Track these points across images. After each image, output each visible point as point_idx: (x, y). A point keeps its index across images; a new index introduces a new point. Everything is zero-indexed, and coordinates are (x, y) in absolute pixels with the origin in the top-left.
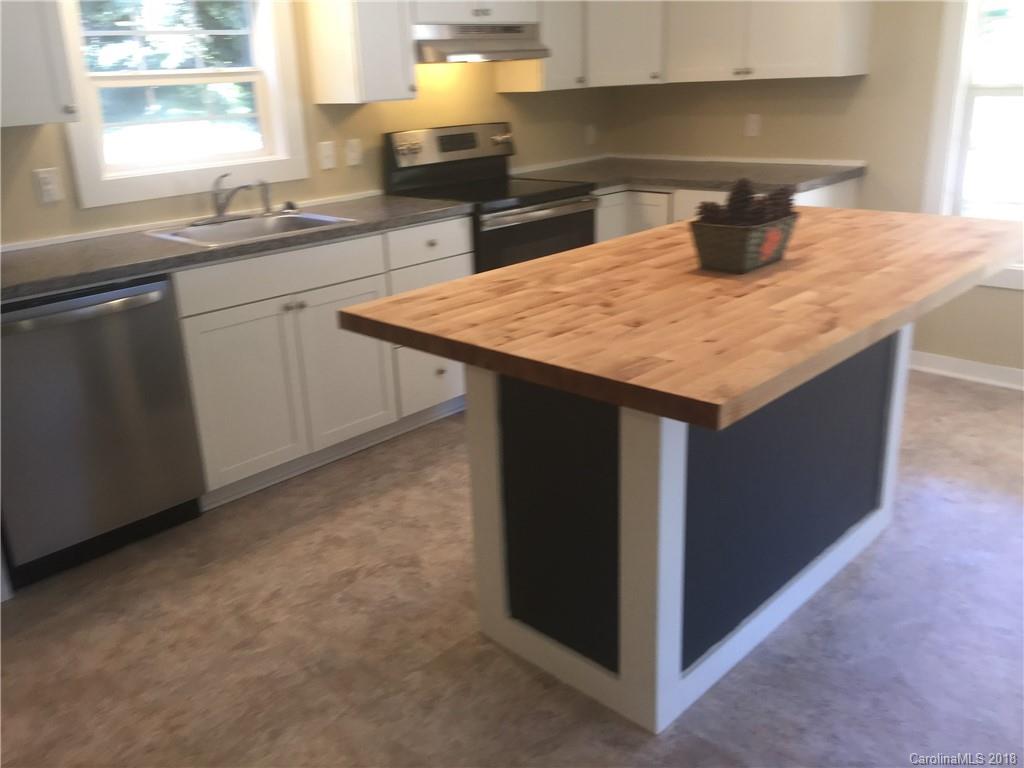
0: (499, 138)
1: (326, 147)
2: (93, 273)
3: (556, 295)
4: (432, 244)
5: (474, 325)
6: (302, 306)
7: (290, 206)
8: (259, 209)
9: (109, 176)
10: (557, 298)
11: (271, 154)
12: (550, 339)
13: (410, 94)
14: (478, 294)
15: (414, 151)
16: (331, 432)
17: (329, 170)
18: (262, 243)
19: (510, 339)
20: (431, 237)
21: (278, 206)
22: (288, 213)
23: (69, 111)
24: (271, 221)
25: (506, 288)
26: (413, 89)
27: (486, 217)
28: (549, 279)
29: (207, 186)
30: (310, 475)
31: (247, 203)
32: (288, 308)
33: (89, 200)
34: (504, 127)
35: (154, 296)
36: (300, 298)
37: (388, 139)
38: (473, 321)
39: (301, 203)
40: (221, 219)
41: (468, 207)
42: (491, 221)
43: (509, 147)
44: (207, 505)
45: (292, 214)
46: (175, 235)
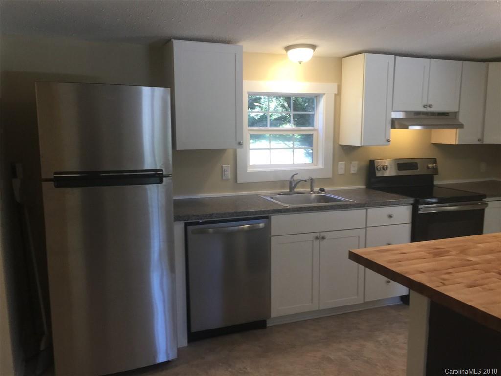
0: (430, 166)
1: (342, 165)
2: (240, 213)
3: (470, 263)
4: (390, 217)
5: (422, 272)
6: (323, 238)
7: (322, 190)
8: (309, 190)
9: (249, 170)
10: (469, 264)
11: (317, 166)
12: (468, 289)
13: (387, 143)
14: (423, 254)
15: (385, 169)
16: (330, 301)
17: (341, 174)
18: (309, 207)
19: (444, 285)
20: (391, 213)
21: (317, 189)
22: (320, 193)
23: (240, 144)
24: (313, 196)
25: (438, 253)
26: (388, 141)
27: (420, 206)
28: (463, 251)
29: (288, 178)
30: (317, 320)
31: (303, 186)
32: (317, 238)
33: (240, 180)
34: (434, 161)
35: (262, 225)
36: (323, 234)
37: (372, 162)
38: (422, 270)
39: (326, 189)
40: (291, 193)
41: (412, 200)
42: (423, 209)
43: (435, 171)
44: (269, 324)
45: (323, 194)
46: (272, 198)
